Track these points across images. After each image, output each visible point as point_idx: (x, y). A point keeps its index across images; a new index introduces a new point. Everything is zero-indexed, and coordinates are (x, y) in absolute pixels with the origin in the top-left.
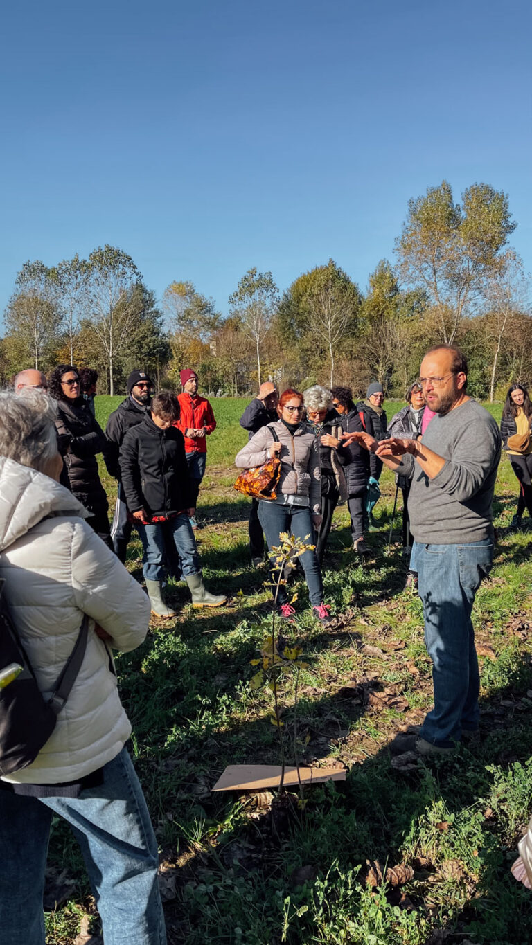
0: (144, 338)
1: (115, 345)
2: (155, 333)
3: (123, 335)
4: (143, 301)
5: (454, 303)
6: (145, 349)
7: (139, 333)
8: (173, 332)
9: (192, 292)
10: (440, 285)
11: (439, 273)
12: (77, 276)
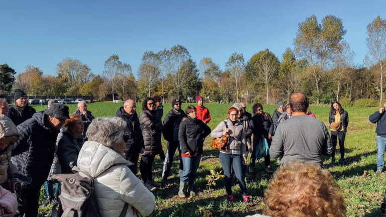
0: (191, 80)
1: (180, 83)
2: (196, 78)
3: (183, 79)
4: (192, 66)
5: (320, 64)
6: (192, 85)
7: (190, 78)
8: (203, 77)
9: (211, 62)
10: (313, 57)
11: (313, 52)
12: (165, 57)
